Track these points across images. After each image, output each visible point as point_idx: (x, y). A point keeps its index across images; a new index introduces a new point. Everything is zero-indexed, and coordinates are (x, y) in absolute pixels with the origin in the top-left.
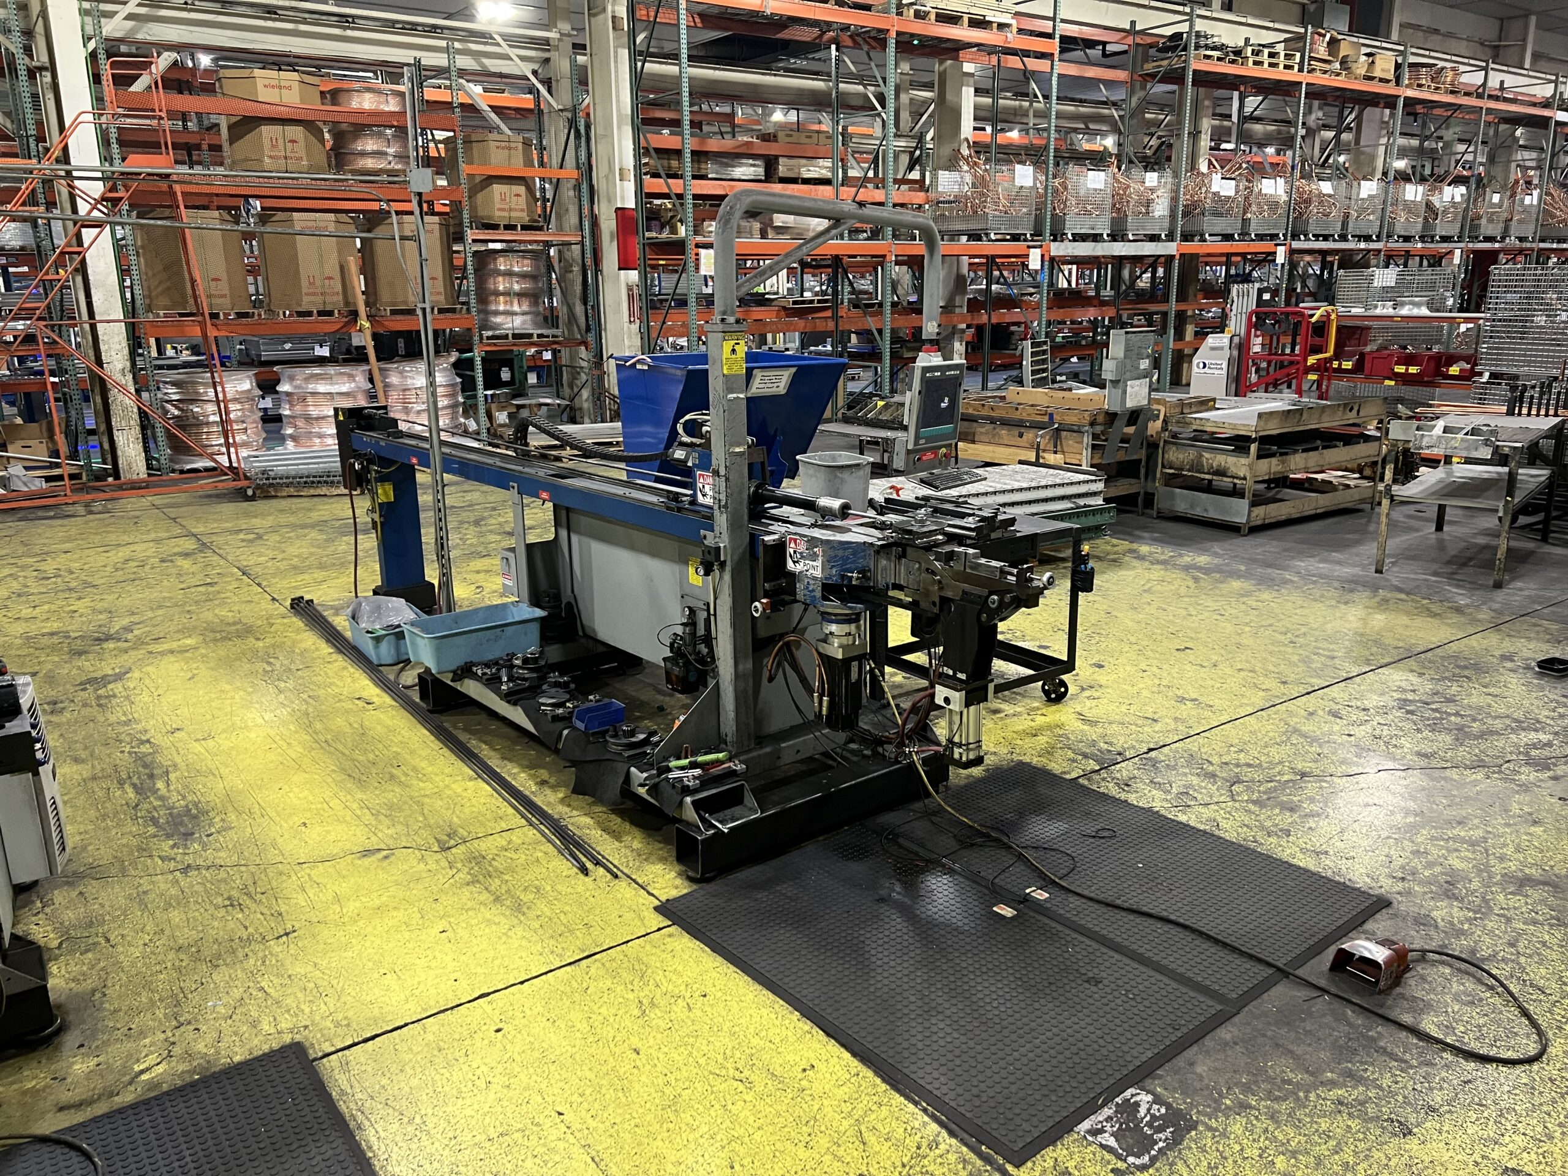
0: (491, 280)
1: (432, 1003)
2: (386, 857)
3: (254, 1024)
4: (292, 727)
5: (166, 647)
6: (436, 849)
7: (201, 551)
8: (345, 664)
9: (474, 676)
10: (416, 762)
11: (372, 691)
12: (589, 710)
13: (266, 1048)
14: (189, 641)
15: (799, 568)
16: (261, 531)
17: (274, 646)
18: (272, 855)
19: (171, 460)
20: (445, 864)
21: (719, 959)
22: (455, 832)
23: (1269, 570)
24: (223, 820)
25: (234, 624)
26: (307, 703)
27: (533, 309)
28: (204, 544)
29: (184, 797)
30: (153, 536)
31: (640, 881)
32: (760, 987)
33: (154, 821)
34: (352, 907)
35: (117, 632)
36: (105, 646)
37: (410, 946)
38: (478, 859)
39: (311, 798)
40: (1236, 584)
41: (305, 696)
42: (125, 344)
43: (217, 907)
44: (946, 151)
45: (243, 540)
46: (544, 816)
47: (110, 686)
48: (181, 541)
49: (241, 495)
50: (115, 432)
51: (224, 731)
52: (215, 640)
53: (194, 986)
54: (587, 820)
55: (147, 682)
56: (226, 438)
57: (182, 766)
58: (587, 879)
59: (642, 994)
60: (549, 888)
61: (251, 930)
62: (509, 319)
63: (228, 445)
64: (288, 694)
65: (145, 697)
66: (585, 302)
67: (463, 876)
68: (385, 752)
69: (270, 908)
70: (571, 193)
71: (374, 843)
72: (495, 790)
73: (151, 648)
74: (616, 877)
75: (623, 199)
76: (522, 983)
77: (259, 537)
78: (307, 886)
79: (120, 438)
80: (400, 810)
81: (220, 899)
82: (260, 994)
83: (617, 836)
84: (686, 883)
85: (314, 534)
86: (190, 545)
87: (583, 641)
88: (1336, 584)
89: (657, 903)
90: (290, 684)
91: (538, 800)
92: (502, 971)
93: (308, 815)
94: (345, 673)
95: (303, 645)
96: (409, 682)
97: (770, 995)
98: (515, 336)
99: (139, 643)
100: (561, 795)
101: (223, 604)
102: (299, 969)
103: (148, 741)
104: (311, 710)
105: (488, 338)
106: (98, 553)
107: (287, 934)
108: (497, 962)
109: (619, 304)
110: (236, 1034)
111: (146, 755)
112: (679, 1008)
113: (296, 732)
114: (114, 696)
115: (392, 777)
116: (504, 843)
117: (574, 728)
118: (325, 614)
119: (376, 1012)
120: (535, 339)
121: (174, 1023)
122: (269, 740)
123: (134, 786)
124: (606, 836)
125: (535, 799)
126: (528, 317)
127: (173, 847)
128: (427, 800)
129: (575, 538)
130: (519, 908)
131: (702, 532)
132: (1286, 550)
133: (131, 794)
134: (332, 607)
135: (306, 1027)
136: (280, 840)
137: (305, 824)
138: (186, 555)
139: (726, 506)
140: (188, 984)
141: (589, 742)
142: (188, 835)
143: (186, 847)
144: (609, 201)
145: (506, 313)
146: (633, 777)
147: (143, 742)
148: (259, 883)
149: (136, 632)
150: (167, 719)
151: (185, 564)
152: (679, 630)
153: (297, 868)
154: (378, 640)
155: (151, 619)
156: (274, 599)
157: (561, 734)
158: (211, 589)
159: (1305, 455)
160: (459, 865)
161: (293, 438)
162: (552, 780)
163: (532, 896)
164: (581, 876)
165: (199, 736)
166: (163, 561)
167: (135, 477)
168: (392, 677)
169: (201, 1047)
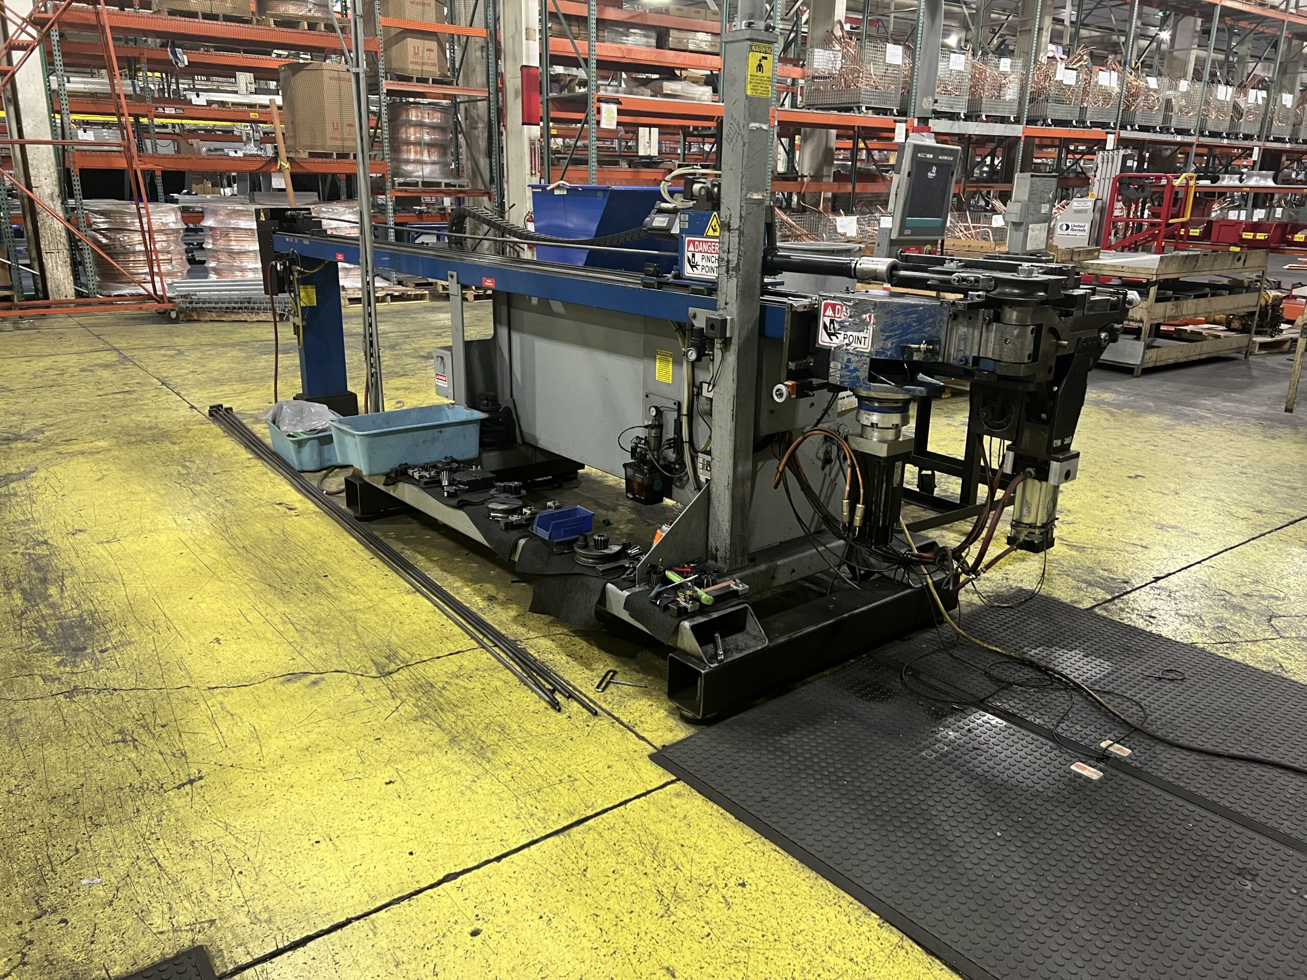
0: (403, 129)
1: (382, 887)
2: (315, 683)
3: (142, 916)
4: (207, 532)
5: (76, 448)
6: (374, 674)
7: (123, 364)
8: (265, 470)
9: (411, 480)
10: (345, 572)
11: (294, 497)
12: (552, 517)
13: (156, 955)
14: (101, 444)
15: (836, 341)
16: (183, 348)
17: (189, 450)
18: (177, 678)
19: (100, 287)
20: (385, 693)
21: (749, 830)
22: (395, 653)
23: (1179, 407)
24: (121, 633)
25: (151, 428)
26: (223, 506)
27: (442, 160)
28: (125, 357)
29: (78, 606)
30: (76, 349)
31: (625, 721)
32: (814, 874)
33: (41, 633)
34: (274, 746)
35: (28, 433)
36: (13, 445)
37: (348, 801)
38: (425, 688)
39: (225, 610)
40: (1154, 419)
41: (221, 500)
42: (53, 169)
43: (105, 743)
44: (820, 32)
45: (164, 355)
46: (498, 638)
47: (13, 485)
48: (102, 355)
49: (163, 317)
50: (44, 254)
51: (131, 534)
52: (129, 443)
53: (66, 854)
54: (546, 643)
55: (53, 481)
56: (151, 268)
57: (81, 570)
58: (559, 716)
59: (660, 880)
60: (515, 727)
61: (145, 775)
62: (419, 167)
63: (152, 274)
64: (204, 497)
65: (49, 497)
66: (489, 155)
67: (409, 708)
68: (310, 560)
69: (171, 745)
70: (479, 54)
71: (300, 665)
72: (436, 605)
73: (61, 449)
74: (596, 714)
75: (528, 56)
76: (498, 859)
77: (181, 353)
78: (219, 718)
79: (49, 262)
80: (330, 626)
81: (109, 733)
82: (153, 869)
83: (586, 664)
84: (682, 725)
85: (234, 352)
86: (111, 357)
87: (523, 448)
88: (1253, 421)
89: (651, 750)
90: (207, 487)
91: (488, 618)
92: (471, 840)
93: (223, 629)
94: (265, 478)
95: (222, 450)
96: (334, 488)
97: (831, 886)
98: (425, 184)
99: (49, 444)
100: (513, 613)
101: (140, 410)
102: (205, 832)
103: (46, 542)
104: (227, 514)
105: (400, 184)
106: (20, 363)
107: (191, 782)
108: (462, 828)
109: (522, 158)
110: (116, 930)
111: (40, 557)
112: (713, 902)
113: (211, 537)
114: (15, 495)
115: (319, 588)
116: (455, 669)
117: (532, 536)
118: (244, 421)
119: (308, 898)
120: (443, 187)
121: (35, 910)
122: (181, 544)
123: (23, 591)
124: (572, 662)
125: (484, 617)
126: (437, 167)
127: (58, 664)
128: (359, 615)
129: (516, 337)
130: (481, 751)
131: (691, 310)
132: (1183, 390)
133: (17, 599)
134: (251, 416)
135: (212, 922)
136: (188, 660)
137: (218, 640)
138: (106, 366)
139: (737, 268)
140: (59, 851)
141: (551, 553)
142: (79, 650)
143: (74, 664)
144: (515, 60)
145: (416, 162)
146: (610, 596)
147: (39, 543)
148: (160, 712)
149: (47, 434)
150: (69, 520)
151: (105, 374)
152: (642, 433)
153: (207, 694)
154: (300, 444)
155: (64, 421)
156: (192, 407)
157: (516, 545)
158: (128, 396)
159: (1196, 301)
160: (404, 695)
161: (216, 271)
162: (501, 596)
163: (495, 737)
164: (552, 712)
165: (103, 539)
166: (83, 370)
167: (63, 298)
168: (315, 484)
169: (66, 950)
